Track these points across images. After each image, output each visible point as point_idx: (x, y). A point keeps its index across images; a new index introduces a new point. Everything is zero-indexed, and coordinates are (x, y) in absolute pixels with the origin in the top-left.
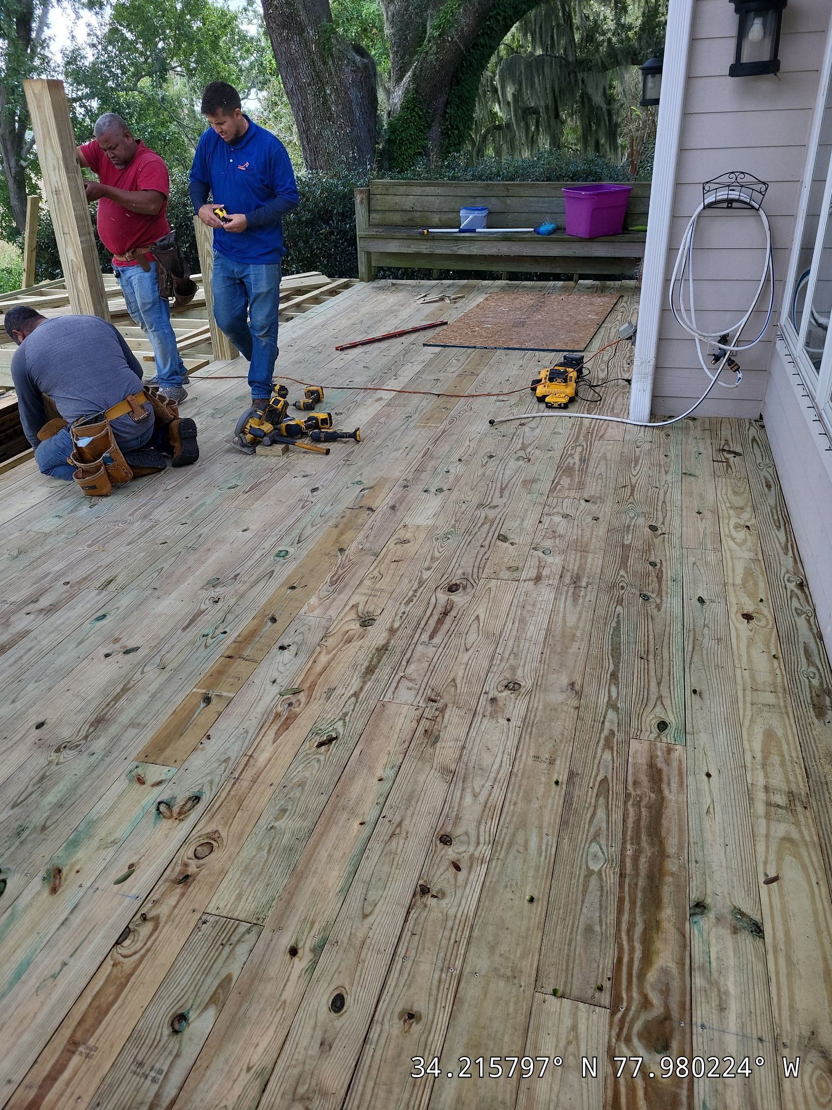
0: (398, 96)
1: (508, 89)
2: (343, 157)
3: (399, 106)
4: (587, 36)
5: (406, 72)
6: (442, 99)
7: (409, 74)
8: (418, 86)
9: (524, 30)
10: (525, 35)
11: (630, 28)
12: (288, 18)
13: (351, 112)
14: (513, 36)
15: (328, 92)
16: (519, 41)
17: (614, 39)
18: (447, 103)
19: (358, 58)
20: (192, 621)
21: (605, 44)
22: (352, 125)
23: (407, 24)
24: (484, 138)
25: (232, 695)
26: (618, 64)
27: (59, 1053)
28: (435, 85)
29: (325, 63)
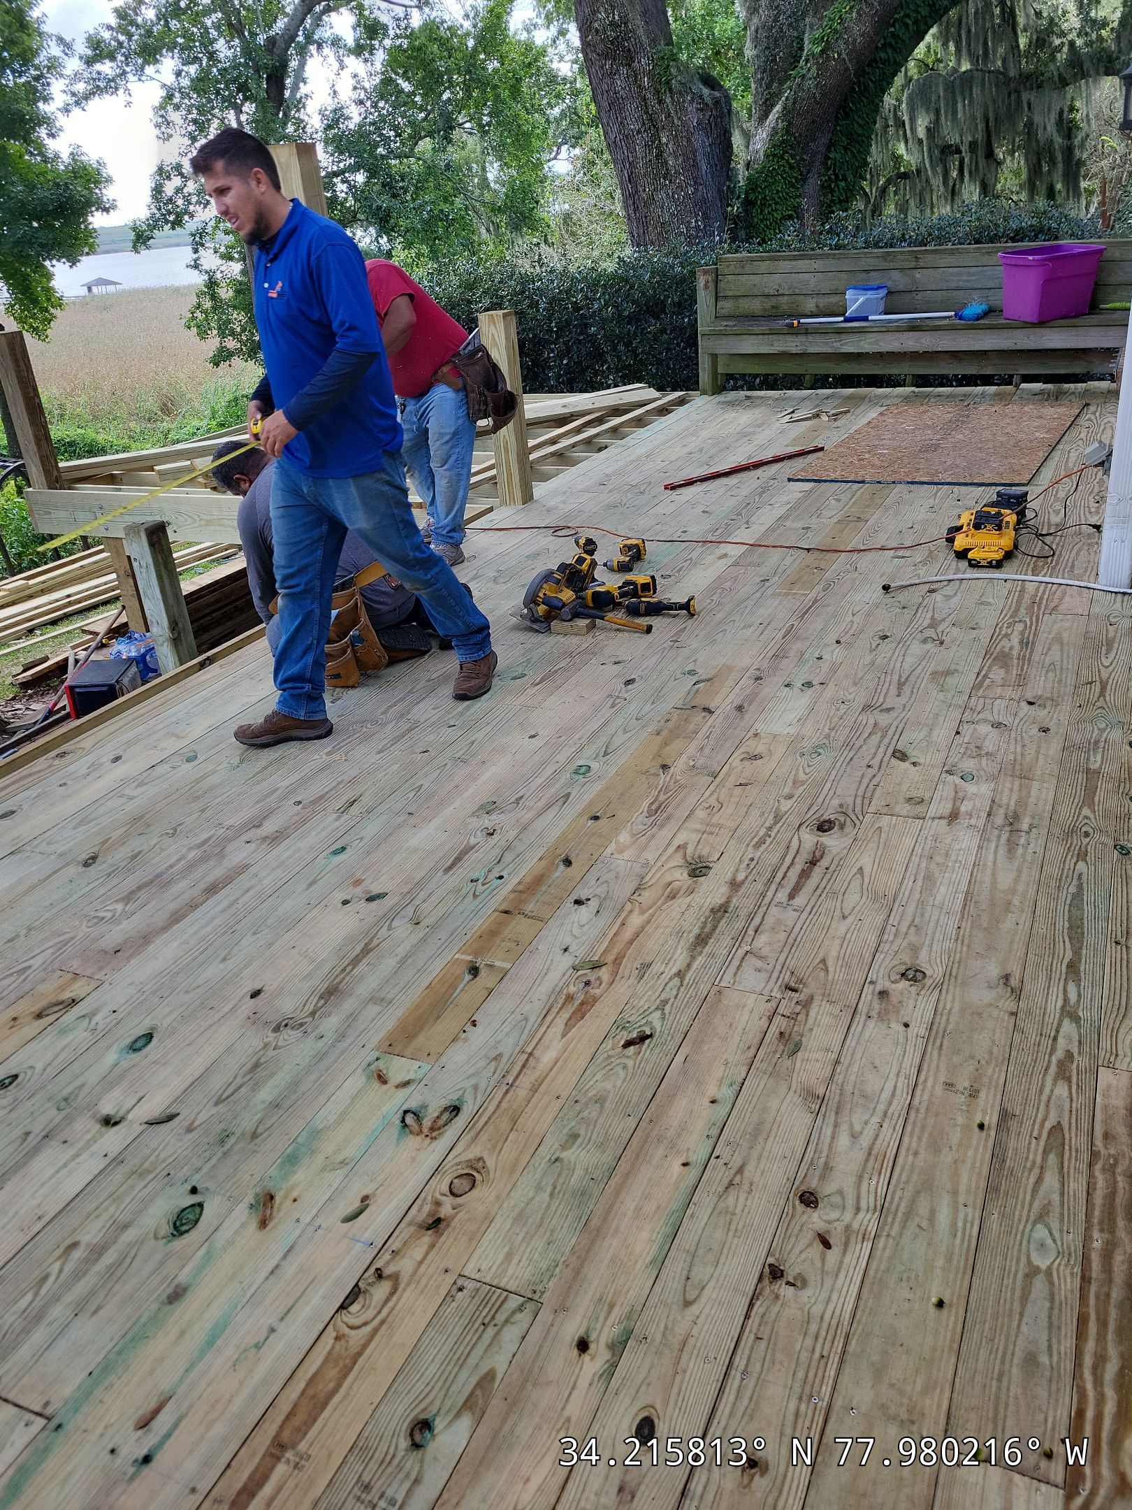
0: (761, 139)
1: (919, 122)
2: (683, 229)
3: (762, 153)
4: (1038, 39)
5: (773, 106)
6: (825, 140)
7: (778, 108)
8: (790, 124)
9: (944, 39)
10: (945, 44)
11: (1104, 24)
12: (612, 43)
13: (696, 165)
14: (929, 47)
15: (664, 140)
16: (936, 54)
17: (1079, 42)
18: (831, 145)
19: (706, 91)
20: (458, 859)
21: (1065, 49)
22: (695, 183)
23: (776, 40)
24: (883, 191)
25: (507, 965)
26: (1084, 75)
27: (259, 1456)
28: (814, 122)
29: (660, 102)
